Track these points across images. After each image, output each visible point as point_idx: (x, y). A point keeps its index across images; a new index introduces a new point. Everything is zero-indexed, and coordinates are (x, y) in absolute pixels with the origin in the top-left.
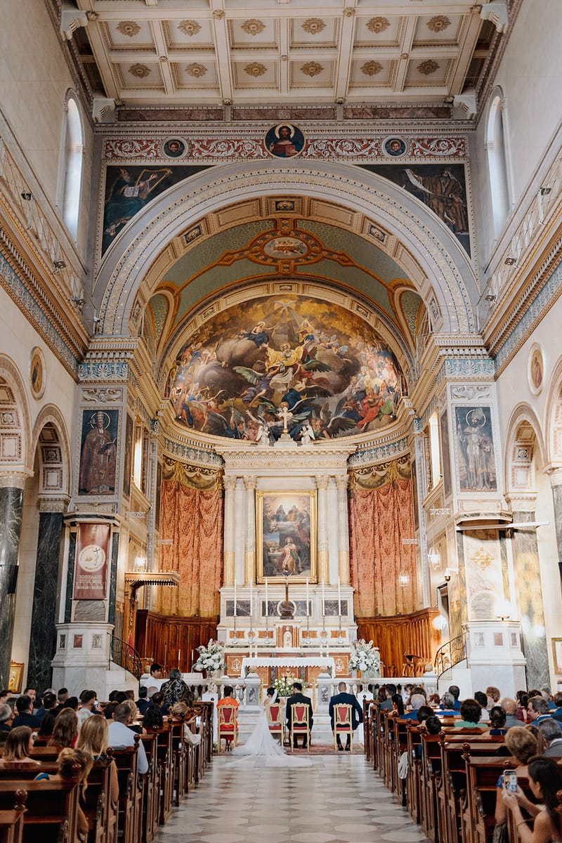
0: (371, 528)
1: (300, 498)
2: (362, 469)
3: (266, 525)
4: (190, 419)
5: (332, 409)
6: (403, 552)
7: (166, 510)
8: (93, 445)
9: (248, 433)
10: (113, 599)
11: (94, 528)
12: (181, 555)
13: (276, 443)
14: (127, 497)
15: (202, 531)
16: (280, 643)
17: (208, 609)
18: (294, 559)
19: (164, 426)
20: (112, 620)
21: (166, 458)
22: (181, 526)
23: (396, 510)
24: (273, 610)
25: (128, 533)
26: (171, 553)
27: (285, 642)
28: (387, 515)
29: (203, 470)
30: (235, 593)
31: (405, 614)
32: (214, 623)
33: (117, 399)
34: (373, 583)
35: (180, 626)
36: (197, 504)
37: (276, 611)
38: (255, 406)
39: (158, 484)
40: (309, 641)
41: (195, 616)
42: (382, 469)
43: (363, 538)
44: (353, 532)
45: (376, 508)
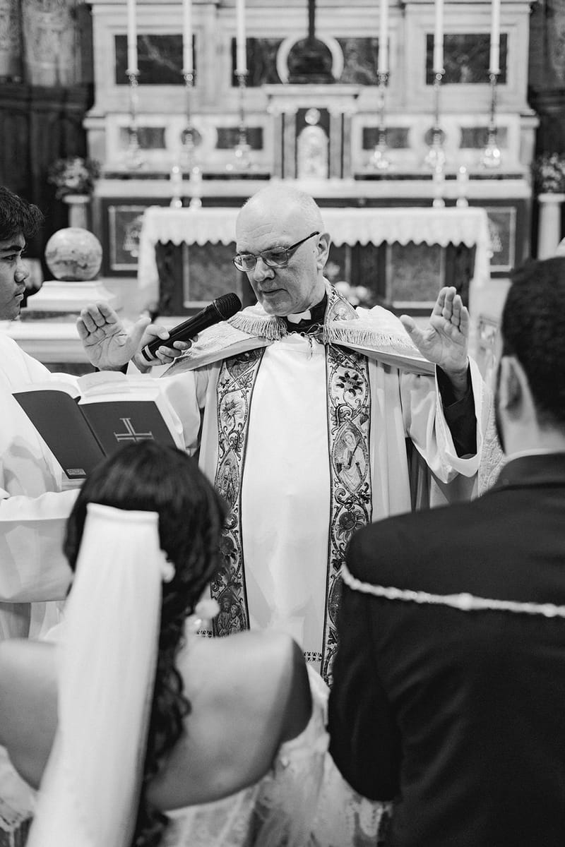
16: (287, 166)
17: (56, 61)
24: (264, 67)
27: (305, 163)
32: (72, 107)
37: (276, 71)
40: (382, 159)
41: (9, 79)
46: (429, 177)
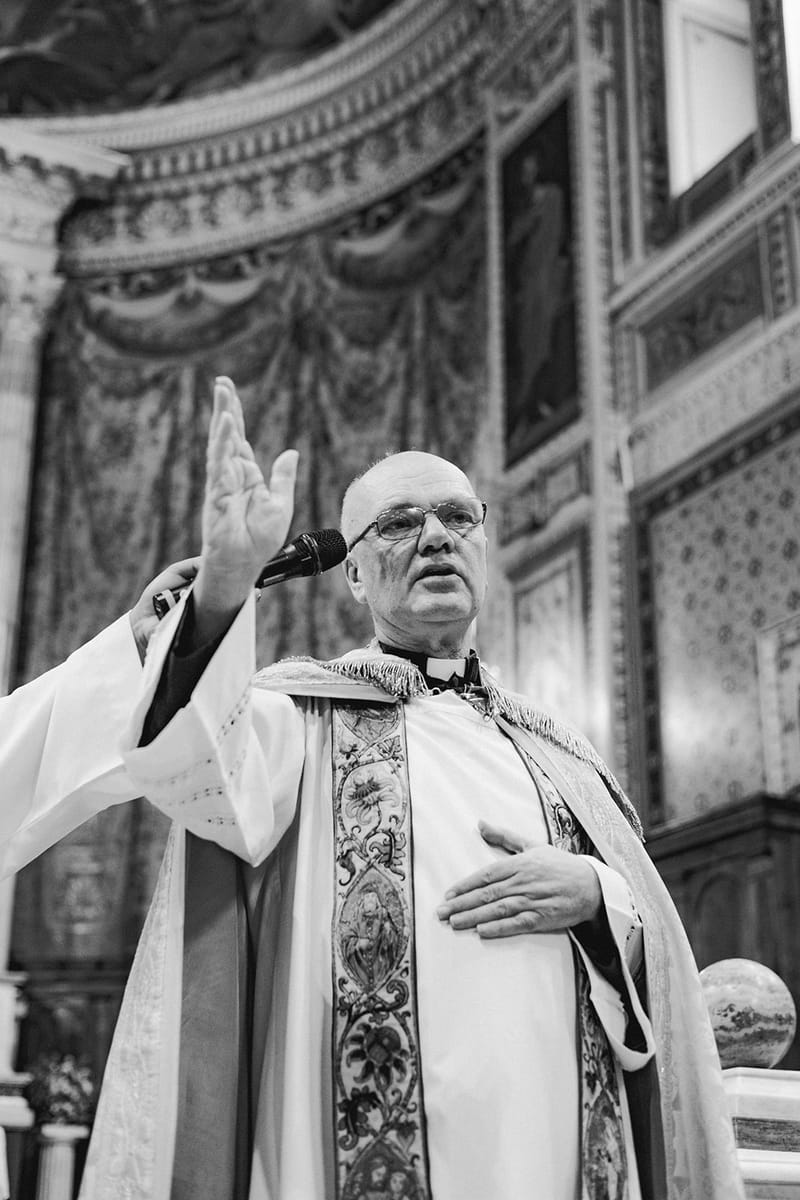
2: (128, 274)
42: (236, 274)
43: (96, 576)
44: (45, 550)
45: (184, 444)
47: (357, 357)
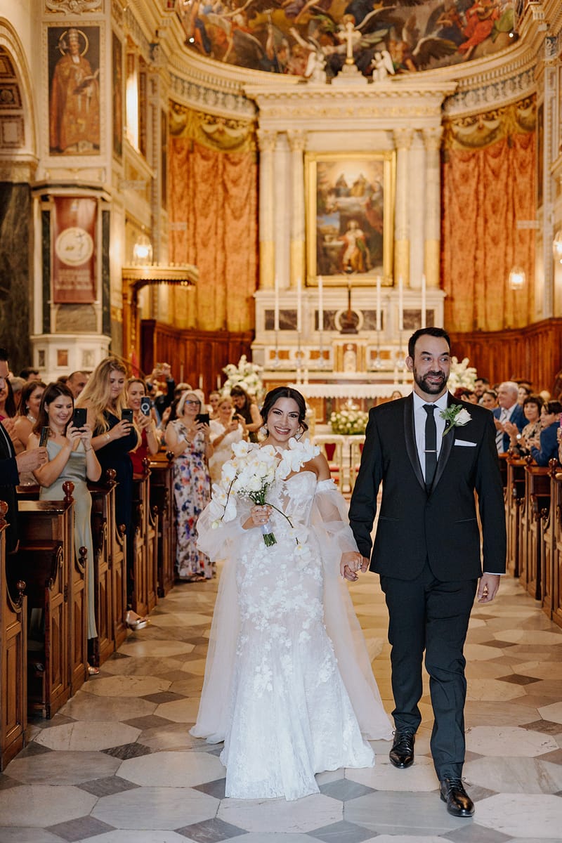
0: (472, 206)
1: (370, 163)
2: (464, 119)
3: (320, 202)
4: (207, 44)
5: (421, 25)
6: (517, 241)
7: (176, 181)
8: (66, 81)
9: (293, 65)
10: (106, 302)
11: (74, 204)
12: (199, 246)
13: (335, 81)
14: (119, 159)
15: (228, 211)
16: (339, 367)
17: (240, 320)
18: (360, 250)
19: (168, 53)
20: (107, 330)
21: (174, 104)
22: (199, 203)
23: (510, 180)
24: (329, 323)
25: (123, 211)
26: (185, 242)
27: (347, 366)
28: (497, 187)
29: (227, 122)
30: (277, 300)
31: (516, 327)
32: (247, 340)
33: (96, 9)
34: (472, 282)
35: (202, 343)
36: (220, 172)
37: (334, 325)
38: (303, 22)
39: (164, 142)
40: (379, 364)
41: (221, 329)
42: (493, 119)
43: (461, 221)
44: (447, 213)
45: (482, 177)
46: (392, 371)
47: (522, 152)
